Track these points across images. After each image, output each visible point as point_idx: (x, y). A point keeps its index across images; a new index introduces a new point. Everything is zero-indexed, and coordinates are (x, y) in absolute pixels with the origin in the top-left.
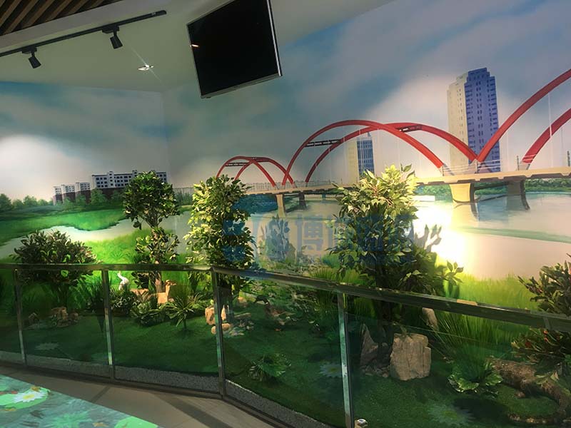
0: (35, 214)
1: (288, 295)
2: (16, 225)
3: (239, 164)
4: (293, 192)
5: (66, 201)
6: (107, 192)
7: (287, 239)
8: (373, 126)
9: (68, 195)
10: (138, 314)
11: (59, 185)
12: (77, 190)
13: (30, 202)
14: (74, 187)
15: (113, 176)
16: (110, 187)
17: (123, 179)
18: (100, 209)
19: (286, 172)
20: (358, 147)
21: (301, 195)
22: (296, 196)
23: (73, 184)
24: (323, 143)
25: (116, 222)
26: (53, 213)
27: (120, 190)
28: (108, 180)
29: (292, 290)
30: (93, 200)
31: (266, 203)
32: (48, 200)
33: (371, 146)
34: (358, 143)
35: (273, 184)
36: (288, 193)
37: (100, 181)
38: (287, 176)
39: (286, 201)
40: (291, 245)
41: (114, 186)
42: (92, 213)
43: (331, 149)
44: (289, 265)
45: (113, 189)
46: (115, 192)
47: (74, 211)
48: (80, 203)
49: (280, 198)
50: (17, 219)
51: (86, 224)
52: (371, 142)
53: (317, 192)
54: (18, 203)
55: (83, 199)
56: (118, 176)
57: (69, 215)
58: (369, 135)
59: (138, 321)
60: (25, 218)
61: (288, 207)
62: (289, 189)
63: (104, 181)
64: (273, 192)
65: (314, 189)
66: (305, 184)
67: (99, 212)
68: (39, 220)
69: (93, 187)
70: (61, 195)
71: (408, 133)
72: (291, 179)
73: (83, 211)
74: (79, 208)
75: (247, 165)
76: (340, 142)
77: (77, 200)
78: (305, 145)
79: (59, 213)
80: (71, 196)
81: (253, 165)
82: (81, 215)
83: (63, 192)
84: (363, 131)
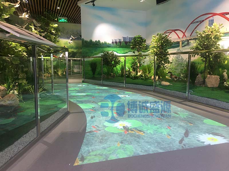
0: (107, 47)
1: (180, 75)
2: (101, 49)
3: (168, 33)
4: (186, 40)
5: (115, 44)
6: (126, 43)
7: (181, 56)
8: (215, 14)
9: (115, 42)
10: (132, 76)
11: (113, 39)
12: (118, 41)
13: (105, 43)
14: (117, 40)
15: (128, 38)
16: (127, 41)
17: (131, 39)
18: (124, 48)
19: (184, 33)
20: (209, 22)
21: (188, 41)
22: (186, 41)
23: (117, 39)
24: (197, 22)
25: (128, 52)
26: (111, 47)
27: (130, 42)
28: (127, 39)
29: (181, 73)
30: (122, 44)
31: (176, 45)
32: (110, 43)
33: (213, 21)
34: (209, 21)
35: (179, 38)
36: (184, 40)
37: (124, 39)
38: (184, 35)
39: (182, 43)
40: (183, 58)
41: (128, 41)
42: (121, 48)
43: (200, 24)
44: (181, 65)
45: (128, 42)
46: (128, 43)
47: (116, 48)
48: (118, 45)
49: (181, 43)
50: (101, 47)
51: (119, 51)
52: (213, 20)
53: (193, 39)
54: (103, 43)
55: (119, 44)
56: (129, 38)
57: (115, 48)
58: (213, 18)
59: (132, 78)
60: (104, 48)
61: (183, 45)
62: (184, 39)
63: (125, 39)
64: (179, 41)
65: (192, 38)
66: (190, 37)
67: (123, 48)
68: (107, 49)
69: (122, 40)
70: (113, 42)
71: (226, 16)
72: (185, 36)
73: (119, 47)
74: (118, 47)
75: (171, 32)
76: (203, 21)
77: (118, 44)
78: (191, 23)
79: (112, 47)
80: (116, 42)
81: (173, 32)
82: (118, 49)
83: (114, 41)
84: (211, 17)
